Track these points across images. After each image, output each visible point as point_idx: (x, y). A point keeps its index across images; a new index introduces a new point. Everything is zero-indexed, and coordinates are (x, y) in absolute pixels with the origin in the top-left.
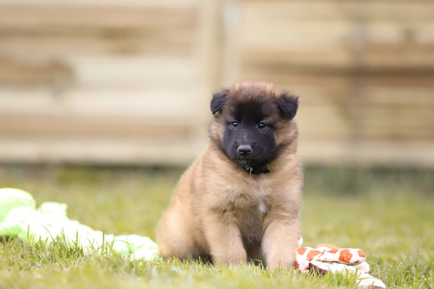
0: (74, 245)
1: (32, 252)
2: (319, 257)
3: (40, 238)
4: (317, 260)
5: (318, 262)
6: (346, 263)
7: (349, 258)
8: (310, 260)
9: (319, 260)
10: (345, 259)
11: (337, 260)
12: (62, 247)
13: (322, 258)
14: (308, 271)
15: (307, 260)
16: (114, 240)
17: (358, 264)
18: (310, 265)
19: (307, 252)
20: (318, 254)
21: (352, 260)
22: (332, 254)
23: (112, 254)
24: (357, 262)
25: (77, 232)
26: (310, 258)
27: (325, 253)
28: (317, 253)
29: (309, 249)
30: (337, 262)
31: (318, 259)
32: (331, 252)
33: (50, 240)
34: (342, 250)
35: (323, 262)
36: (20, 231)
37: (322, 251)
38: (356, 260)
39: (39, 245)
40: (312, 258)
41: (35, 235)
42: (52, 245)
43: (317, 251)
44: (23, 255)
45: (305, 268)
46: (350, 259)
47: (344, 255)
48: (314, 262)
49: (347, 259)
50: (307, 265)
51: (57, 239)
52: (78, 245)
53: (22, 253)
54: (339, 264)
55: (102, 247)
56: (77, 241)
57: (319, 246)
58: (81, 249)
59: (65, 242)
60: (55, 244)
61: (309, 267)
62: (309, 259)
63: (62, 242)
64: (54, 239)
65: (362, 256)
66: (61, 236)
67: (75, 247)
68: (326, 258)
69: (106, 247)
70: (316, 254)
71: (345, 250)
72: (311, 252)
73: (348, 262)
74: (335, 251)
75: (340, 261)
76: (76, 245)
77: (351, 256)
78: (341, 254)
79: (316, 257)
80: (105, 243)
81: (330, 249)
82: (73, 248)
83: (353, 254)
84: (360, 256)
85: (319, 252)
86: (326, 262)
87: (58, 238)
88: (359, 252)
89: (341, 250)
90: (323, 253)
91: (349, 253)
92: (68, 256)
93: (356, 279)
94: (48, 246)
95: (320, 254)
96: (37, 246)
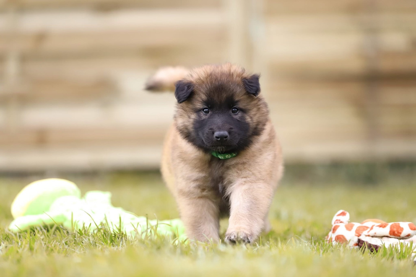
0: (117, 231)
1: (75, 239)
2: (368, 232)
3: (84, 224)
4: (366, 236)
5: (367, 237)
6: (397, 237)
7: (400, 231)
8: (359, 235)
9: (369, 236)
10: (396, 233)
11: (388, 234)
12: (106, 233)
13: (372, 233)
14: (357, 247)
15: (356, 235)
16: (157, 224)
17: (409, 238)
18: (359, 241)
19: (355, 228)
20: (367, 229)
21: (403, 234)
22: (381, 228)
23: (156, 237)
24: (408, 236)
25: (120, 218)
26: (359, 234)
27: (374, 227)
28: (365, 228)
29: (356, 225)
30: (387, 237)
31: (367, 234)
32: (380, 226)
33: (93, 227)
34: (392, 224)
35: (372, 237)
36: (65, 220)
37: (370, 226)
38: (407, 234)
39: (83, 232)
40: (361, 234)
41: (78, 222)
42: (95, 232)
43: (365, 227)
44: (67, 242)
45: (354, 244)
46: (401, 233)
47: (395, 229)
48: (363, 238)
49: (398, 232)
50: (355, 240)
51: (100, 225)
52: (122, 230)
53: (67, 240)
54: (390, 239)
55: (147, 231)
56: (120, 226)
57: (366, 222)
58: (125, 234)
59: (109, 228)
60: (99, 230)
61: (358, 243)
62: (357, 235)
63: (106, 228)
64: (98, 225)
65: (414, 229)
66: (104, 222)
67: (119, 232)
68: (375, 233)
69: (151, 231)
70: (364, 230)
71: (395, 224)
72: (359, 227)
73: (399, 236)
74: (385, 225)
75: (391, 235)
76: (120, 230)
77: (402, 229)
78: (391, 228)
79: (365, 233)
80: (149, 227)
81: (379, 224)
82: (116, 233)
83: (404, 228)
84: (412, 229)
85: (367, 228)
86: (376, 237)
87: (102, 224)
88: (410, 225)
89: (390, 224)
90: (372, 228)
91: (399, 226)
92: (112, 241)
93: (412, 252)
94: (91, 233)
95: (369, 230)
96: (80, 233)
